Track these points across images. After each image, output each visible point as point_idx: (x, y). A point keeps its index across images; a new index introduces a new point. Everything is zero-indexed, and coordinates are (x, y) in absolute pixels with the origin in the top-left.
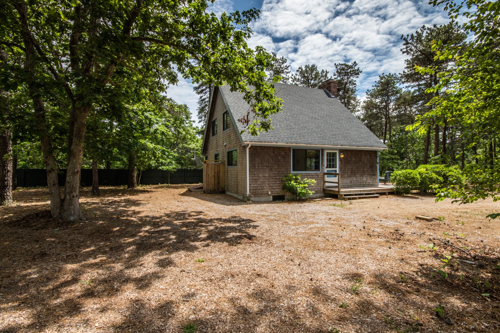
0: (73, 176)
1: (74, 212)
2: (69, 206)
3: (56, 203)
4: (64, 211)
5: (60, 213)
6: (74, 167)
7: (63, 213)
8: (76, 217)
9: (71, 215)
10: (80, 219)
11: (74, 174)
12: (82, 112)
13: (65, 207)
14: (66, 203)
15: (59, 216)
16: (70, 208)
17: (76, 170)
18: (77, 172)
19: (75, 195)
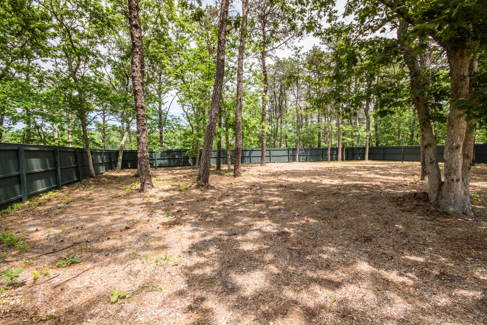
0: (451, 153)
1: (455, 202)
2: (448, 192)
3: (433, 186)
4: (442, 197)
5: (437, 199)
6: (452, 140)
7: (440, 200)
8: (457, 209)
9: (450, 204)
10: (464, 213)
11: (452, 149)
12: (457, 59)
13: (444, 192)
14: (444, 188)
15: (436, 202)
16: (449, 196)
17: (454, 144)
18: (457, 147)
19: (455, 179)
